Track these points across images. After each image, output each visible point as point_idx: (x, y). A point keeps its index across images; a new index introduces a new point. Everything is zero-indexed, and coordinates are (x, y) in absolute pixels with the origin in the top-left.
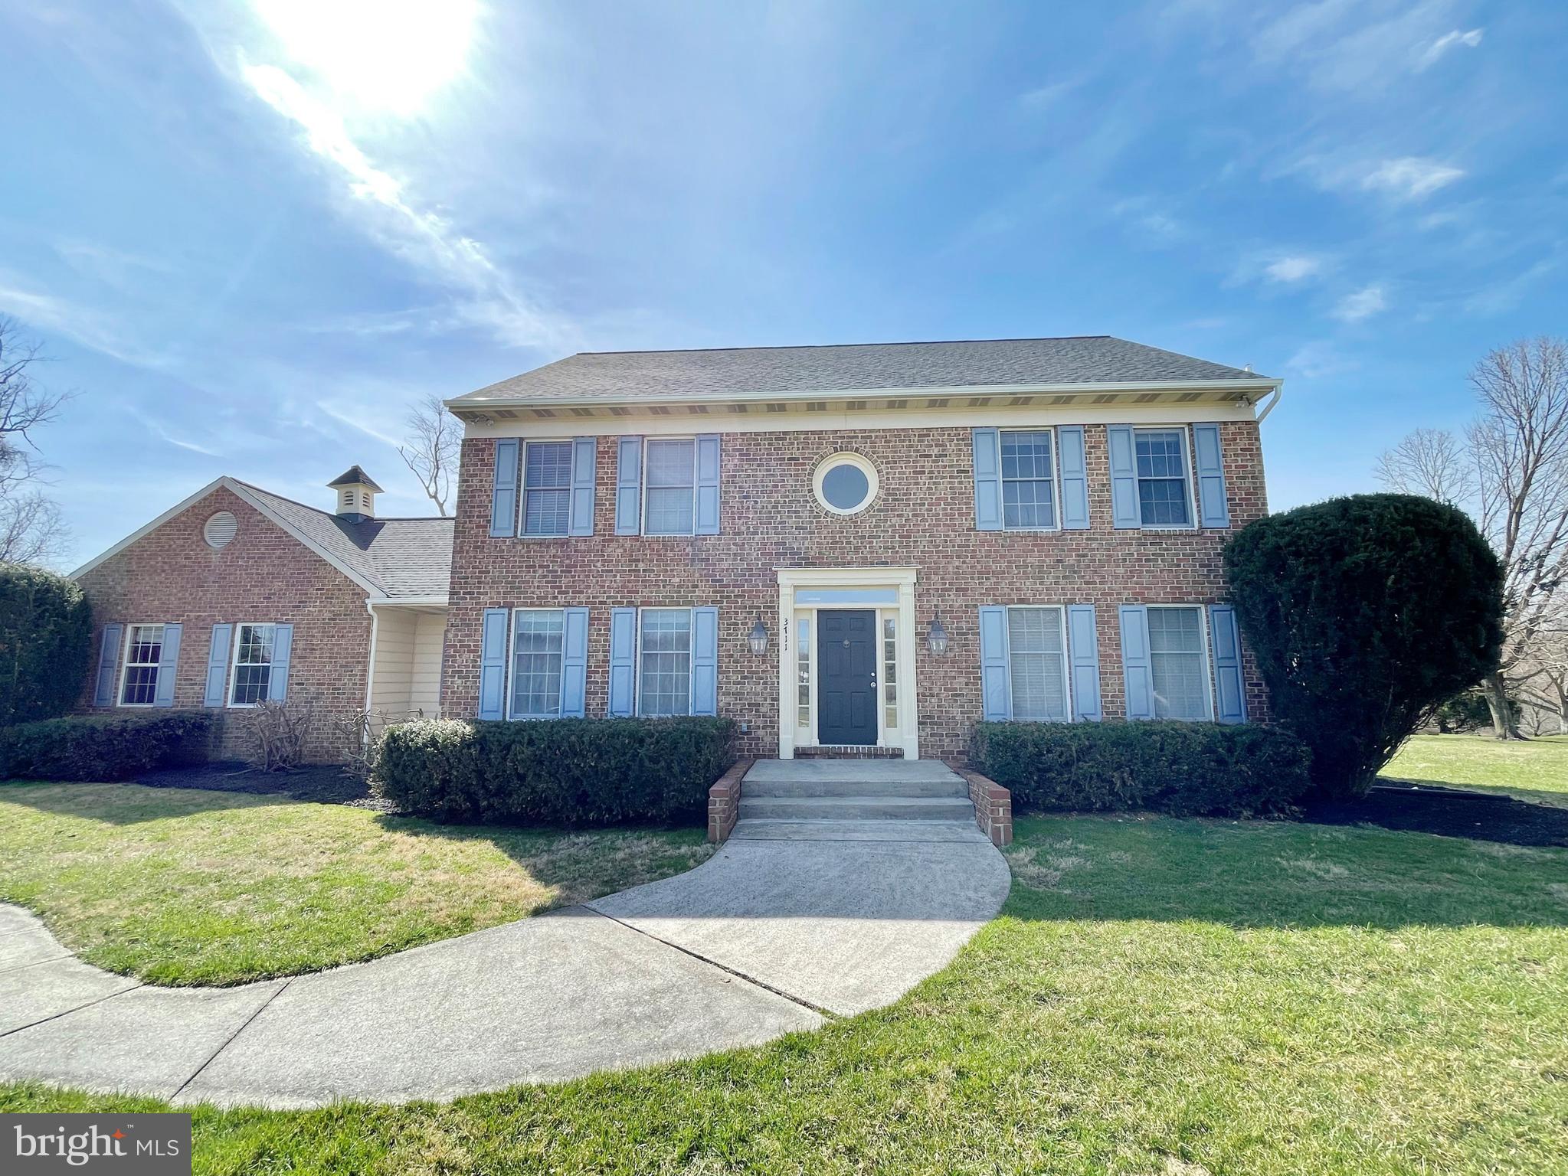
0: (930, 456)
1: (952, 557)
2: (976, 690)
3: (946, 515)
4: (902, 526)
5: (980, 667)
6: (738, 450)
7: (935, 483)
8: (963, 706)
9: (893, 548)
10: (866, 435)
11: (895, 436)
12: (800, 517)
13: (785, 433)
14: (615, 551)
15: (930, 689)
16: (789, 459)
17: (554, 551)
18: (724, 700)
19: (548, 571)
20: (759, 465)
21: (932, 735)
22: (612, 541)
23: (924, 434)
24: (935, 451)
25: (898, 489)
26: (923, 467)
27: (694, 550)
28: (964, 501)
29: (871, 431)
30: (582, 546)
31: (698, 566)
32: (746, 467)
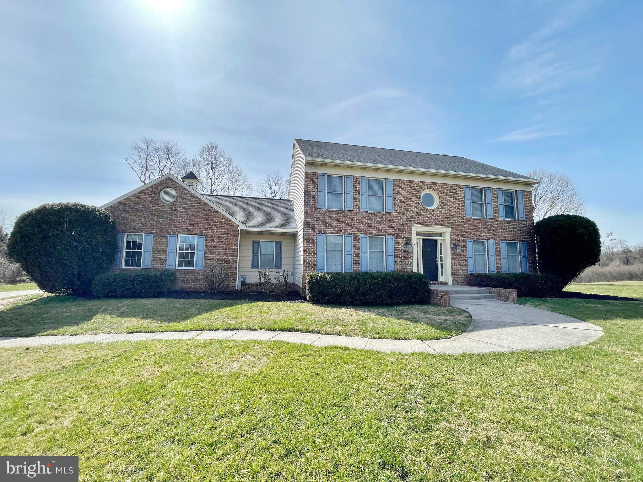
0: (453, 193)
1: (459, 224)
2: (466, 264)
3: (457, 211)
4: (446, 214)
5: (467, 258)
6: (398, 185)
7: (455, 201)
8: (462, 269)
9: (444, 220)
10: (436, 184)
11: (443, 186)
12: (417, 209)
13: (412, 181)
14: (360, 216)
15: (454, 264)
16: (414, 190)
17: (340, 215)
18: (397, 267)
19: (338, 222)
20: (405, 191)
21: (455, 278)
22: (359, 212)
23: (452, 186)
24: (455, 191)
25: (445, 202)
26: (451, 196)
27: (386, 217)
28: (462, 207)
29: (437, 183)
30: (349, 214)
31: (387, 223)
32: (401, 191)
